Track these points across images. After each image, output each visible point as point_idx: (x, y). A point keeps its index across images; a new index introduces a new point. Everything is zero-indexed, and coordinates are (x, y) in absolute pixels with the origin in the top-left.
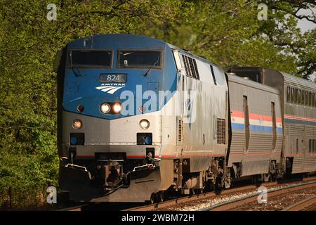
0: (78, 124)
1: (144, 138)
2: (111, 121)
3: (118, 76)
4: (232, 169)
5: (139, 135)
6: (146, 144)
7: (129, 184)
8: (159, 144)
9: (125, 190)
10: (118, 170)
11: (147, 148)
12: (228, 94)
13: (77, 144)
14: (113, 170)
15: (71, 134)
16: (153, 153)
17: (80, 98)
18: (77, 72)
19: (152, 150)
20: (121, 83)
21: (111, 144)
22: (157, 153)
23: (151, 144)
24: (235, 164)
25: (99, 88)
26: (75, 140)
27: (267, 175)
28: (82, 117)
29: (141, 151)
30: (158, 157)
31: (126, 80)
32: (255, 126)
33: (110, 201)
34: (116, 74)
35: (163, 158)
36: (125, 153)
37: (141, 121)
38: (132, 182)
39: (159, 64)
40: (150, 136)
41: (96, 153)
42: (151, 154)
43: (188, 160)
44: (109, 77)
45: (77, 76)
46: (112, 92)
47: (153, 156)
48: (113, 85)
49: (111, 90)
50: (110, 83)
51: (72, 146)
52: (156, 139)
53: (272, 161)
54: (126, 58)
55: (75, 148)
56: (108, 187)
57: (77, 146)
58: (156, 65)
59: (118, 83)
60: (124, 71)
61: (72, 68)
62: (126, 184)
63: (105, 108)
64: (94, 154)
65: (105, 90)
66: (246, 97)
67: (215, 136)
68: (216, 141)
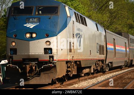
0: (14, 44)
1: (48, 50)
2: (30, 42)
3: (36, 19)
4: (108, 64)
5: (45, 49)
6: (49, 54)
7: (40, 75)
8: (56, 54)
9: (38, 78)
10: (34, 68)
11: (49, 56)
12: (105, 36)
13: (13, 54)
14: (31, 67)
15: (10, 49)
16: (53, 58)
17: (15, 30)
18: (15, 17)
19: (52, 57)
20: (37, 22)
21: (30, 54)
22: (55, 58)
23: (51, 54)
24: (110, 62)
25: (25, 25)
26: (12, 52)
27: (124, 66)
28: (16, 40)
29: (47, 58)
30: (55, 60)
31: (40, 21)
32: (118, 49)
33: (30, 84)
34: (35, 18)
35: (58, 61)
36: (38, 59)
37: (46, 42)
38: (42, 73)
39: (57, 13)
40: (51, 49)
41: (23, 59)
42: (52, 59)
43: (80, 62)
44: (31, 20)
45: (15, 19)
46: (32, 27)
47: (53, 60)
48: (33, 24)
49: (31, 26)
50: (31, 22)
51: (11, 55)
52: (54, 51)
53: (125, 61)
54: (41, 10)
55: (12, 56)
56: (29, 76)
57: (14, 55)
58: (55, 13)
59: (35, 22)
60: (39, 16)
61: (13, 15)
62: (38, 74)
63: (28, 35)
64: (22, 59)
65: (28, 26)
66: (114, 39)
67: (98, 51)
68: (99, 53)
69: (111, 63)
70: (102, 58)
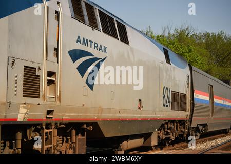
4: (197, 128)
27: (230, 129)
66: (212, 86)
67: (168, 104)
68: (169, 108)
69: (204, 125)
70: (179, 118)
